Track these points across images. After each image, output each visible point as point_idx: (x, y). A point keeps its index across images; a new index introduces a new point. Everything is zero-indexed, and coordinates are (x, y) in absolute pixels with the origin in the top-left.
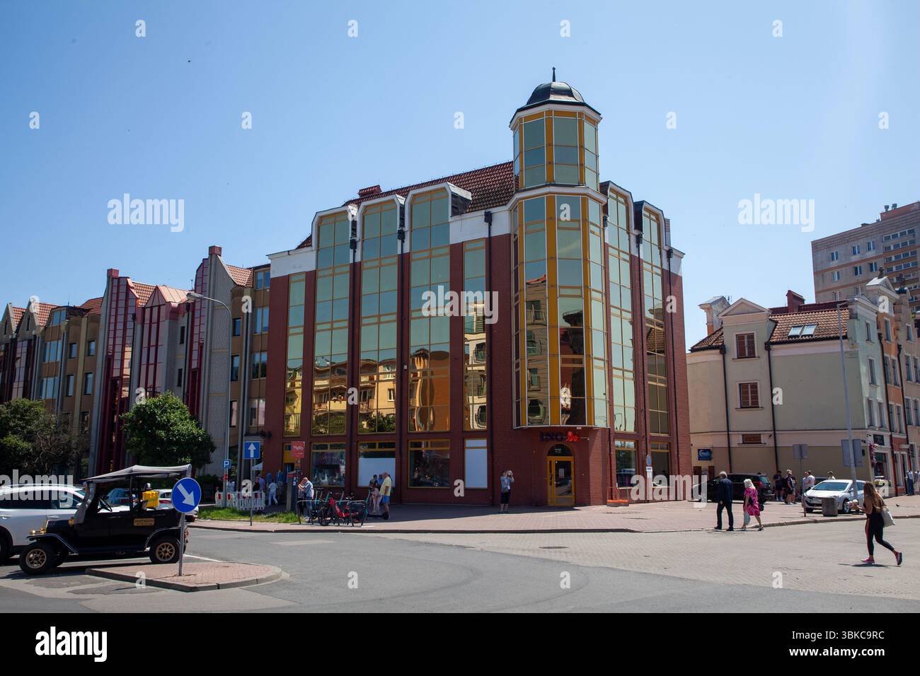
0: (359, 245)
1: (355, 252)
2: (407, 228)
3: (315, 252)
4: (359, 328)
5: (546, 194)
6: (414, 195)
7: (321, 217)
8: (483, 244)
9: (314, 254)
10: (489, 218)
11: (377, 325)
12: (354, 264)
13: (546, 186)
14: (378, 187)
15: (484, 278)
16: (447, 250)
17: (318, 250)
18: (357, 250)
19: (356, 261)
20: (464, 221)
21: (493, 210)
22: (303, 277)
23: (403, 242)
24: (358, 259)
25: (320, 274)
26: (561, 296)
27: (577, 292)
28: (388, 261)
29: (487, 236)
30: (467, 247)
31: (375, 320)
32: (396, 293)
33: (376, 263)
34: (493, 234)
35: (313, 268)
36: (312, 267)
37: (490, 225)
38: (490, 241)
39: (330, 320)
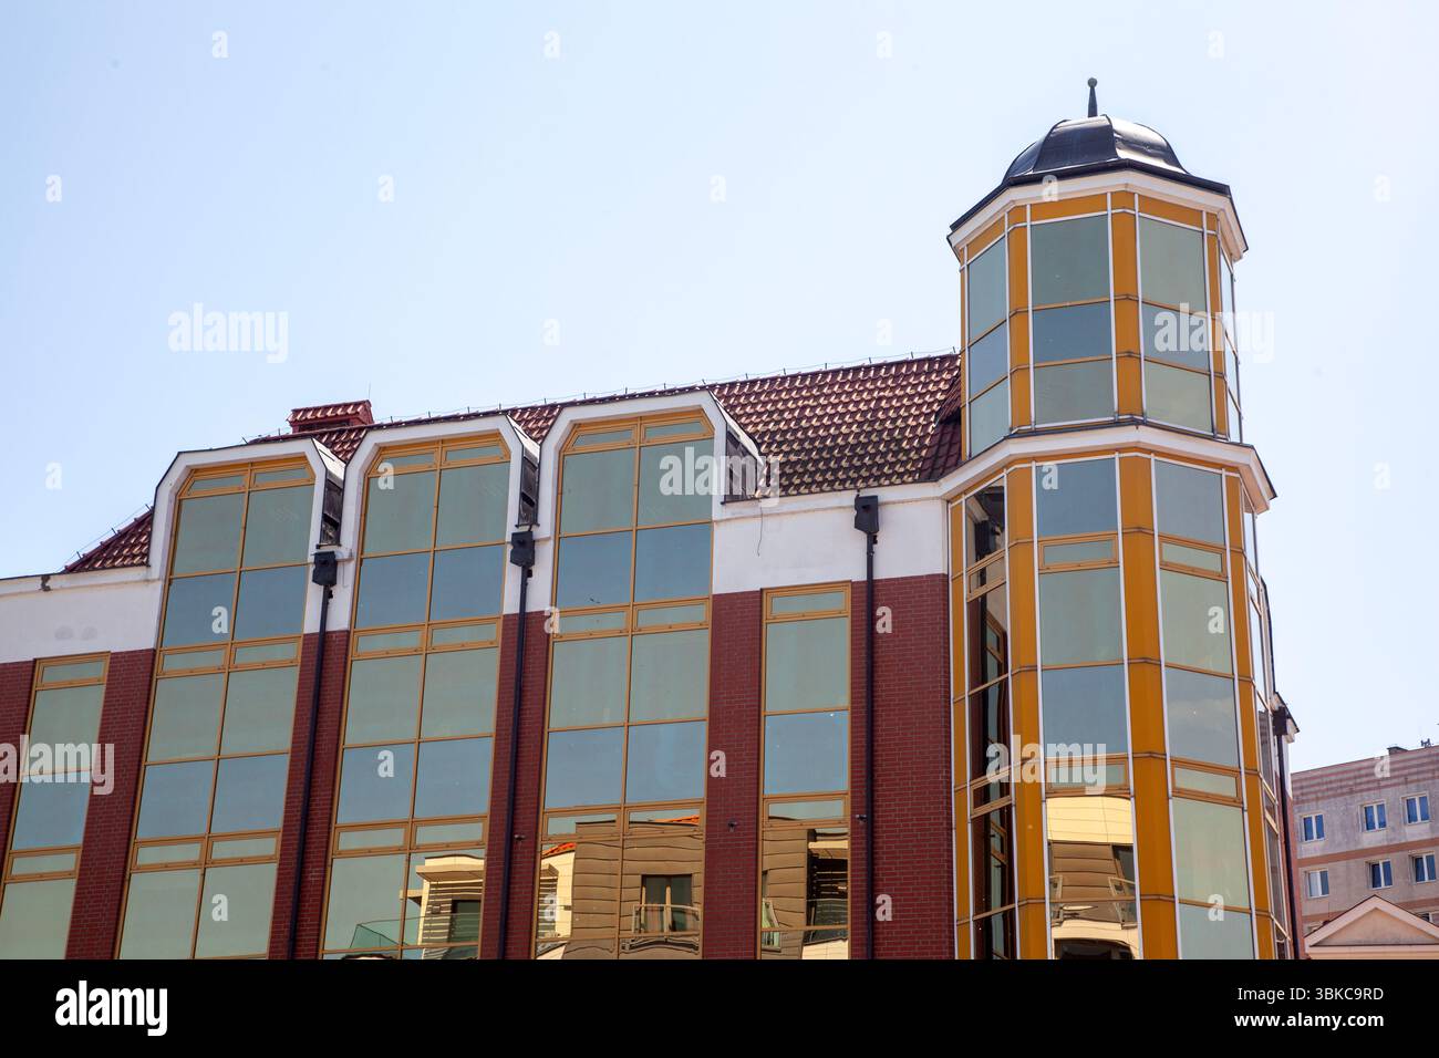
0: (346, 575)
1: (328, 595)
2: (545, 528)
3: (159, 586)
4: (325, 866)
5: (1119, 450)
6: (577, 426)
7: (194, 472)
8: (842, 601)
9: (155, 593)
10: (868, 517)
11: (403, 857)
12: (324, 635)
13: (1117, 424)
14: (366, 404)
15: (846, 717)
16: (703, 613)
17: (169, 582)
18: (336, 590)
19: (332, 626)
20: (770, 523)
21: (885, 494)
22: (101, 670)
23: (527, 574)
24: (339, 620)
25: (169, 663)
26: (1179, 793)
27: (1226, 786)
28: (465, 635)
29: (861, 576)
30: (774, 607)
31: (396, 837)
32: (487, 748)
33: (412, 640)
34: (881, 573)
35: (148, 642)
36: (141, 637)
37: (872, 540)
38: (869, 594)
39: (203, 831)
